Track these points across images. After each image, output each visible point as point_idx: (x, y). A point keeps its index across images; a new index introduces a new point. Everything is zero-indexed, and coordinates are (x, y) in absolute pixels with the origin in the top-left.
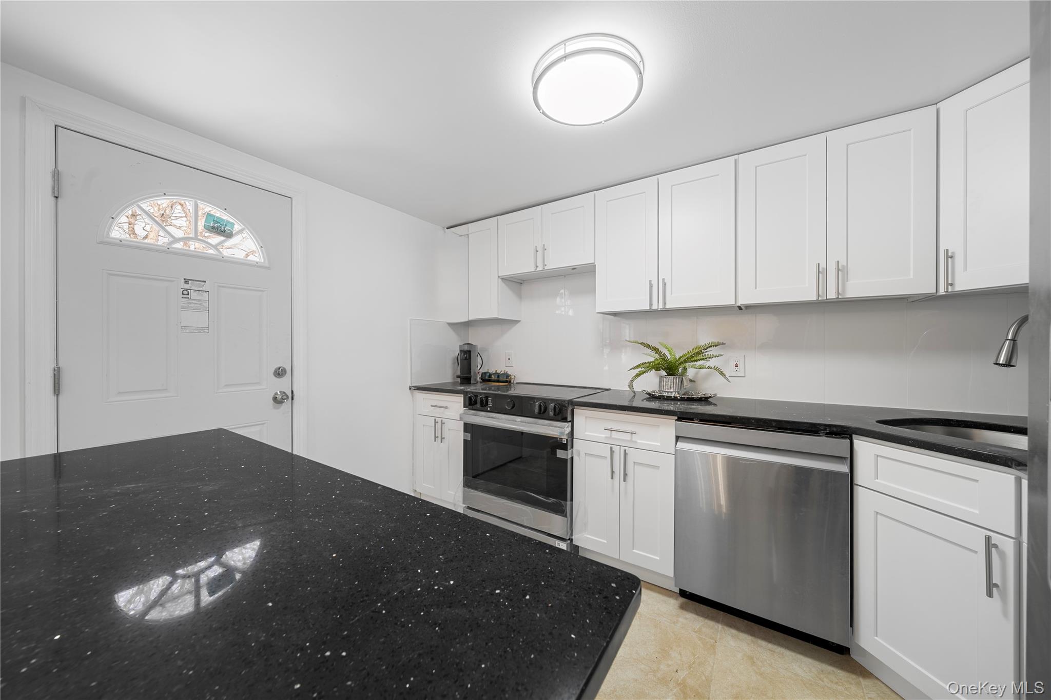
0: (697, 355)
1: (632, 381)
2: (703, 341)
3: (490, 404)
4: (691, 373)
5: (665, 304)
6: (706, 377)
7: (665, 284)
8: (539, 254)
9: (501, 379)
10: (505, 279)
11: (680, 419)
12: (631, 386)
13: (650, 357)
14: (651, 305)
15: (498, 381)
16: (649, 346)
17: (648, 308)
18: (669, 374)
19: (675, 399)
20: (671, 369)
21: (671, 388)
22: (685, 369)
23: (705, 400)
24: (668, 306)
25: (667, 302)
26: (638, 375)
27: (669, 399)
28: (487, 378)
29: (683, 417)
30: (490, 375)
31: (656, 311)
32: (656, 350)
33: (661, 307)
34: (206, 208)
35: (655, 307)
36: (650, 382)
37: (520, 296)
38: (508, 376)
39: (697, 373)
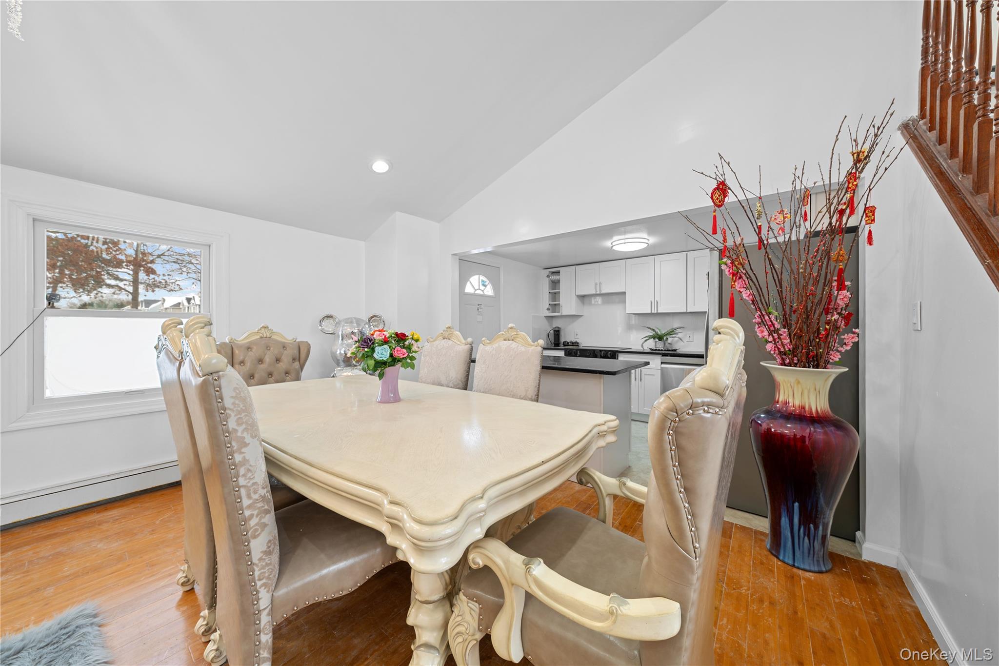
0: (671, 332)
1: (643, 343)
2: (676, 325)
3: (579, 353)
4: (670, 340)
5: (657, 310)
6: (677, 342)
7: (657, 303)
8: (598, 286)
9: (574, 344)
10: (578, 296)
11: (663, 356)
12: (642, 347)
13: (651, 333)
14: (651, 311)
15: (573, 346)
16: (650, 328)
17: (650, 312)
18: (659, 340)
19: (662, 350)
20: (660, 338)
21: (660, 346)
22: (667, 339)
23: (675, 350)
24: (659, 312)
25: (659, 309)
26: (645, 341)
27: (659, 350)
28: (566, 344)
29: (664, 355)
30: (568, 343)
31: (654, 314)
32: (653, 330)
33: (656, 312)
34: (482, 278)
35: (653, 312)
36: (651, 344)
37: (583, 303)
38: (578, 343)
39: (673, 340)
